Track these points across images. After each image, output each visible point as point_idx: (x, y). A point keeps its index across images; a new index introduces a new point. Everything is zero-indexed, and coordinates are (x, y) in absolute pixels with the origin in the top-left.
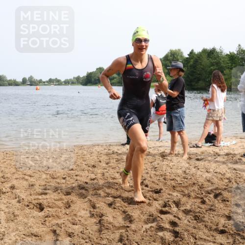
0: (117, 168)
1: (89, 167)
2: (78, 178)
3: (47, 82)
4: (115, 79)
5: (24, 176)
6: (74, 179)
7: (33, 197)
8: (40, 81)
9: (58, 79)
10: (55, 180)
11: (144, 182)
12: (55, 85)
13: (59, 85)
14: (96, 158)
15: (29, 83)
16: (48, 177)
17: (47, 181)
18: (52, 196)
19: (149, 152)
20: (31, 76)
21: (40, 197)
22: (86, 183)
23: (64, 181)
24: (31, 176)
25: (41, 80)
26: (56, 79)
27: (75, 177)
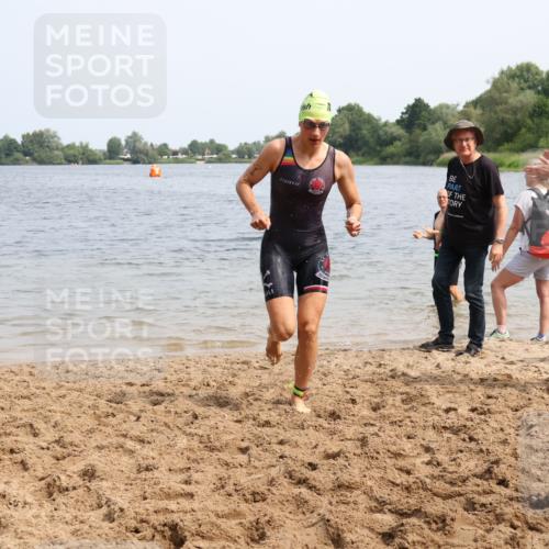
0: (407, 421)
1: (319, 416)
2: (286, 450)
3: (184, 152)
4: (398, 143)
5: (122, 440)
6: (274, 452)
7: (151, 505)
8: (163, 150)
9: (218, 142)
10: (215, 455)
11: (496, 470)
12: (209, 162)
13: (220, 161)
14: (340, 391)
15: (129, 156)
16: (195, 443)
17: (193, 456)
18: (209, 504)
19: (509, 376)
20: (135, 134)
21: (173, 505)
22: (313, 467)
23: (243, 458)
24: (142, 441)
25: (165, 145)
26: (212, 142)
27: (277, 448)
